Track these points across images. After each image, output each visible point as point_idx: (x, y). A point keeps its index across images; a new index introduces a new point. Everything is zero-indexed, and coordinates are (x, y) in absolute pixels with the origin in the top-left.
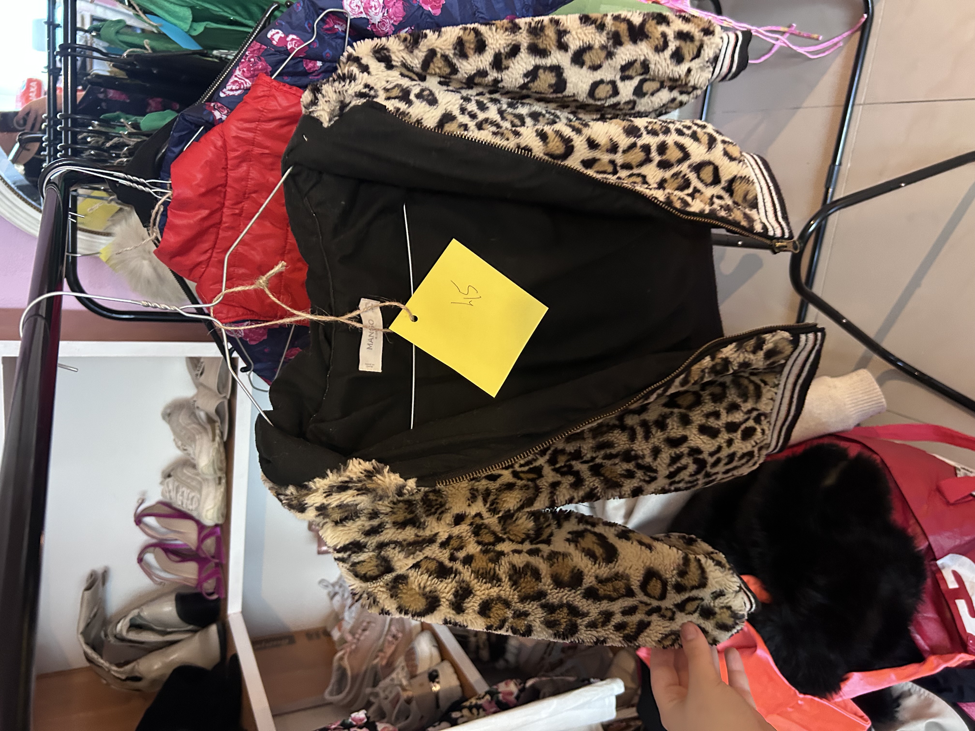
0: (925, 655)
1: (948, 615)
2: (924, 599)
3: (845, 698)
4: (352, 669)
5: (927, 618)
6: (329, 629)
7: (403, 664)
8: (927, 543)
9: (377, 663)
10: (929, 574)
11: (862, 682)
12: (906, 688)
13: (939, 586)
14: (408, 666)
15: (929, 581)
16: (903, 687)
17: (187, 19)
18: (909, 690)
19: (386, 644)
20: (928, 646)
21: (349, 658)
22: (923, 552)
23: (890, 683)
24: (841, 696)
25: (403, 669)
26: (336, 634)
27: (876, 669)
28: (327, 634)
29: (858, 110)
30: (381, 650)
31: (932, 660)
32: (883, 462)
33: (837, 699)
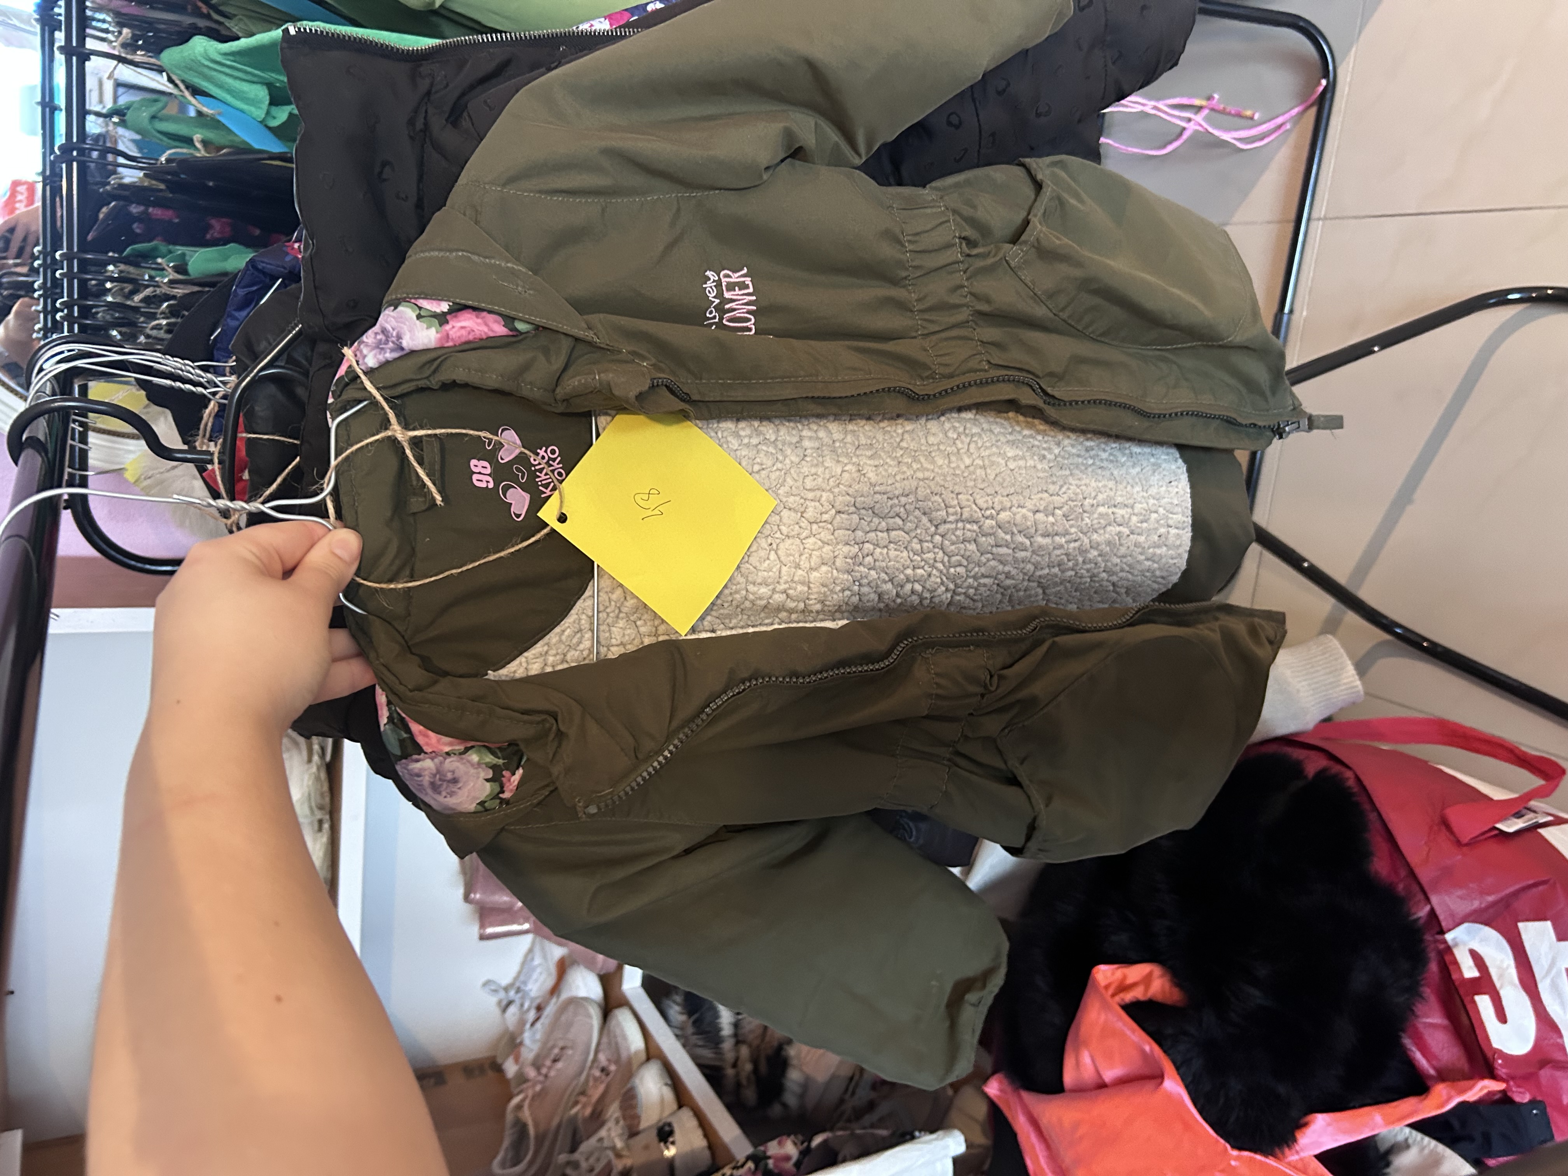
0: (1429, 1083)
1: (1464, 1020)
2: (1425, 995)
3: (1303, 1155)
4: (536, 1125)
5: (1431, 1025)
6: (499, 1061)
7: (617, 1114)
8: (1428, 908)
9: (577, 1114)
10: (1432, 955)
11: (1330, 1129)
12: (1400, 1138)
13: (1450, 975)
14: (624, 1118)
15: (1434, 967)
16: (1396, 1135)
17: (261, 102)
18: (1406, 1140)
19: (591, 1083)
20: (1435, 1068)
21: (530, 1106)
22: (1422, 922)
23: (1373, 1130)
24: (1297, 1152)
25: (617, 1122)
26: (511, 1068)
27: (1354, 1108)
28: (498, 1068)
29: (1317, 228)
30: (583, 1093)
31: (1440, 1090)
32: (1358, 780)
33: (1293, 1158)
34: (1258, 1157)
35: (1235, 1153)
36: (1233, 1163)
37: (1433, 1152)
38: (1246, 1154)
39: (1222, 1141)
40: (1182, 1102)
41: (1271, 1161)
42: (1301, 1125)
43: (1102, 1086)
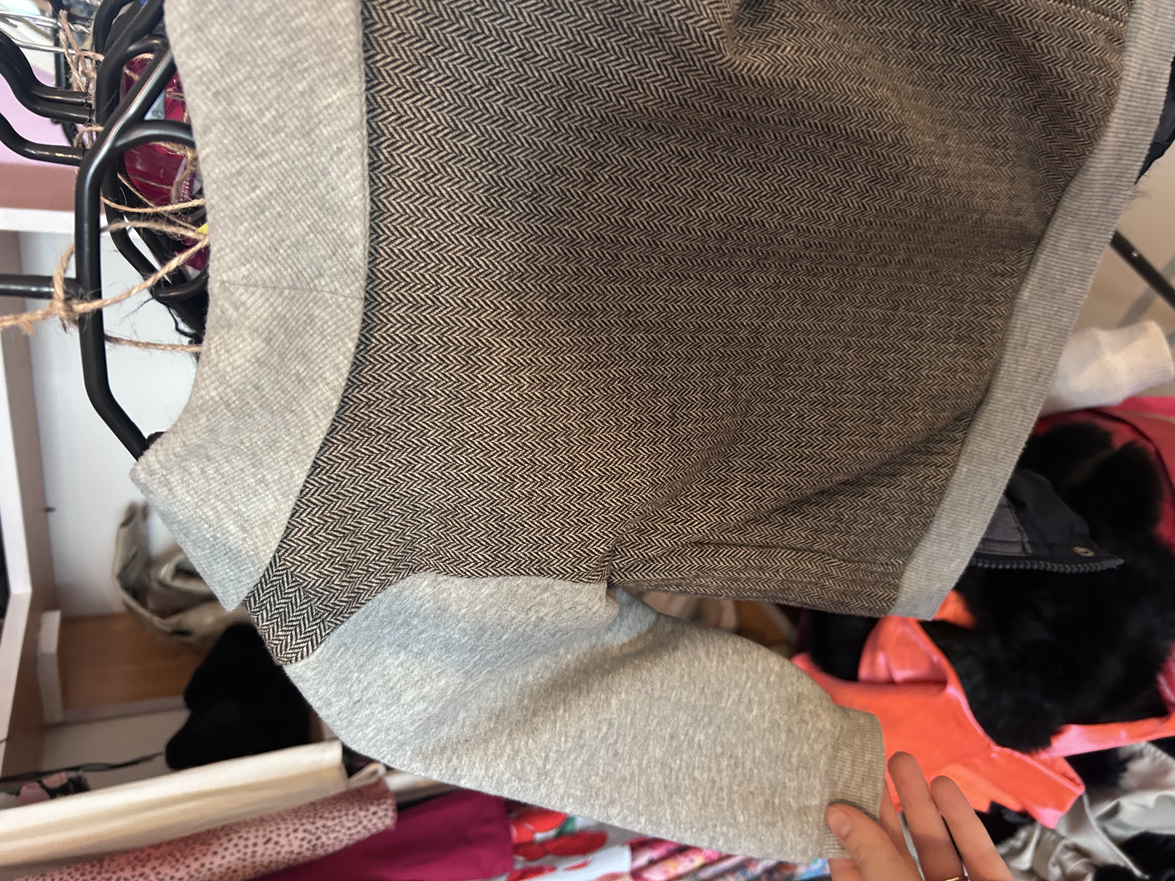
0: (1170, 709)
3: (1054, 755)
11: (1081, 738)
12: (1138, 749)
16: (1134, 747)
18: (1142, 752)
23: (1117, 743)
24: (1049, 753)
27: (1102, 723)
32: (1158, 453)
33: (1044, 755)
34: (1017, 754)
35: (997, 748)
36: (994, 755)
37: (1163, 764)
38: (1007, 751)
39: (988, 740)
40: (958, 705)
41: (1027, 759)
42: (1057, 732)
43: (891, 682)
